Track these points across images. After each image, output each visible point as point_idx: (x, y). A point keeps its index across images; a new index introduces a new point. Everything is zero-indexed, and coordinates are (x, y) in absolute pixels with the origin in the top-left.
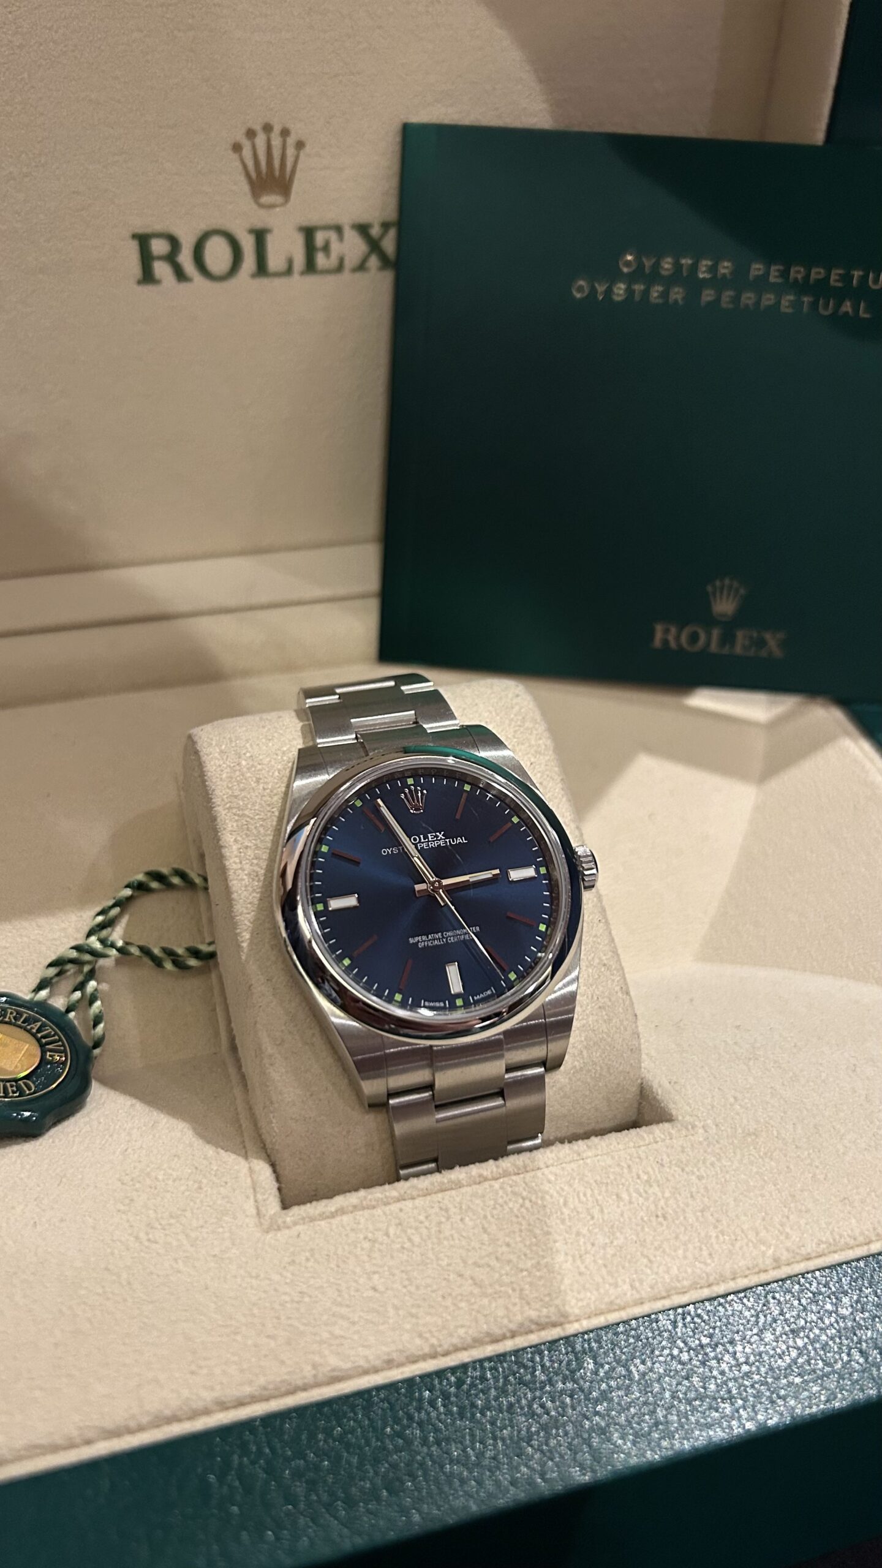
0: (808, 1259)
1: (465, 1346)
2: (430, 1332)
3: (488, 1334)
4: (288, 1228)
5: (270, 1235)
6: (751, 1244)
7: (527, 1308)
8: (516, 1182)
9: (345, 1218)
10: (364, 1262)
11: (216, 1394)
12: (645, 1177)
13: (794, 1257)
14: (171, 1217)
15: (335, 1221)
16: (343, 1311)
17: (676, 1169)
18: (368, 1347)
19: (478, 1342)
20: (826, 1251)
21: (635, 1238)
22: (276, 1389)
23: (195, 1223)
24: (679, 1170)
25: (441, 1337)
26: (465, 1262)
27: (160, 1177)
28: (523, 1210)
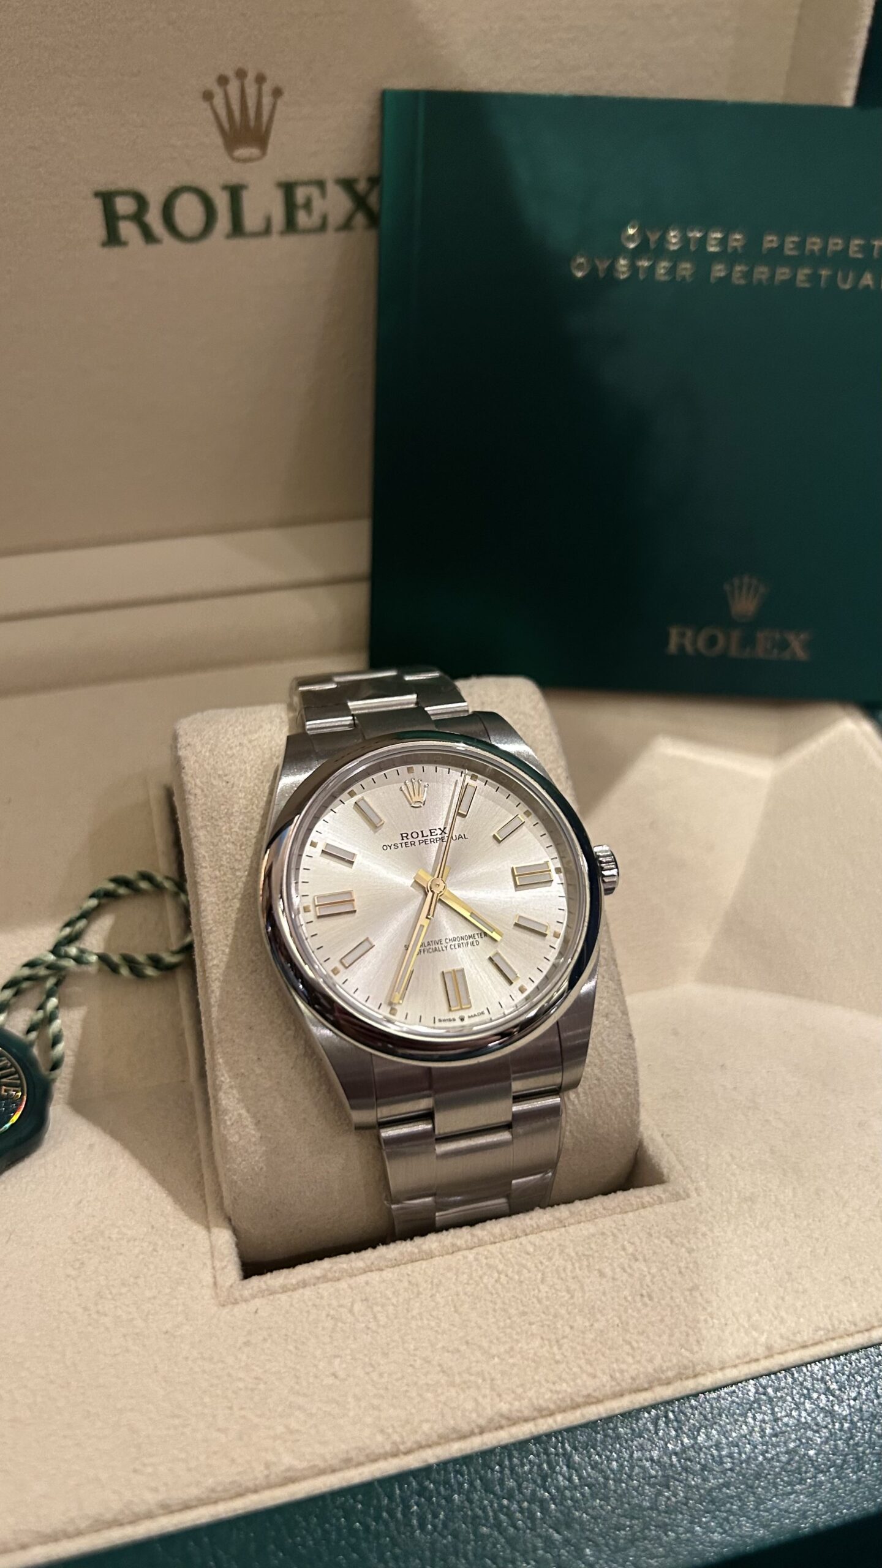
0: (804, 1347)
1: (430, 1443)
2: (393, 1426)
3: (454, 1429)
4: (246, 1301)
5: (226, 1310)
6: (742, 1330)
7: (498, 1399)
8: (492, 1253)
9: (307, 1292)
10: (324, 1344)
11: (160, 1497)
12: (630, 1250)
13: (789, 1345)
14: (123, 1284)
15: (297, 1295)
16: (301, 1400)
17: (665, 1239)
18: (324, 1443)
19: (444, 1439)
20: (824, 1338)
21: (617, 1321)
22: (225, 1490)
23: (148, 1294)
24: (668, 1242)
25: (404, 1434)
26: (432, 1345)
27: (114, 1236)
28: (498, 1286)
